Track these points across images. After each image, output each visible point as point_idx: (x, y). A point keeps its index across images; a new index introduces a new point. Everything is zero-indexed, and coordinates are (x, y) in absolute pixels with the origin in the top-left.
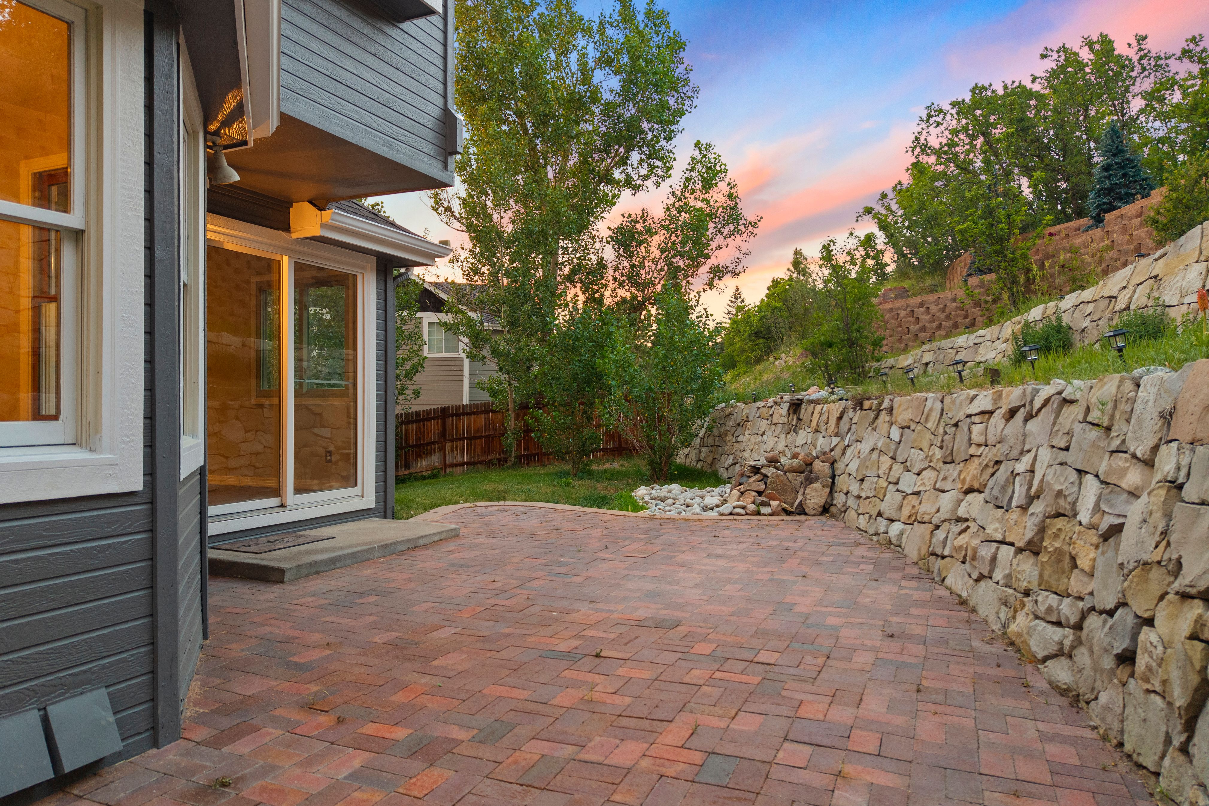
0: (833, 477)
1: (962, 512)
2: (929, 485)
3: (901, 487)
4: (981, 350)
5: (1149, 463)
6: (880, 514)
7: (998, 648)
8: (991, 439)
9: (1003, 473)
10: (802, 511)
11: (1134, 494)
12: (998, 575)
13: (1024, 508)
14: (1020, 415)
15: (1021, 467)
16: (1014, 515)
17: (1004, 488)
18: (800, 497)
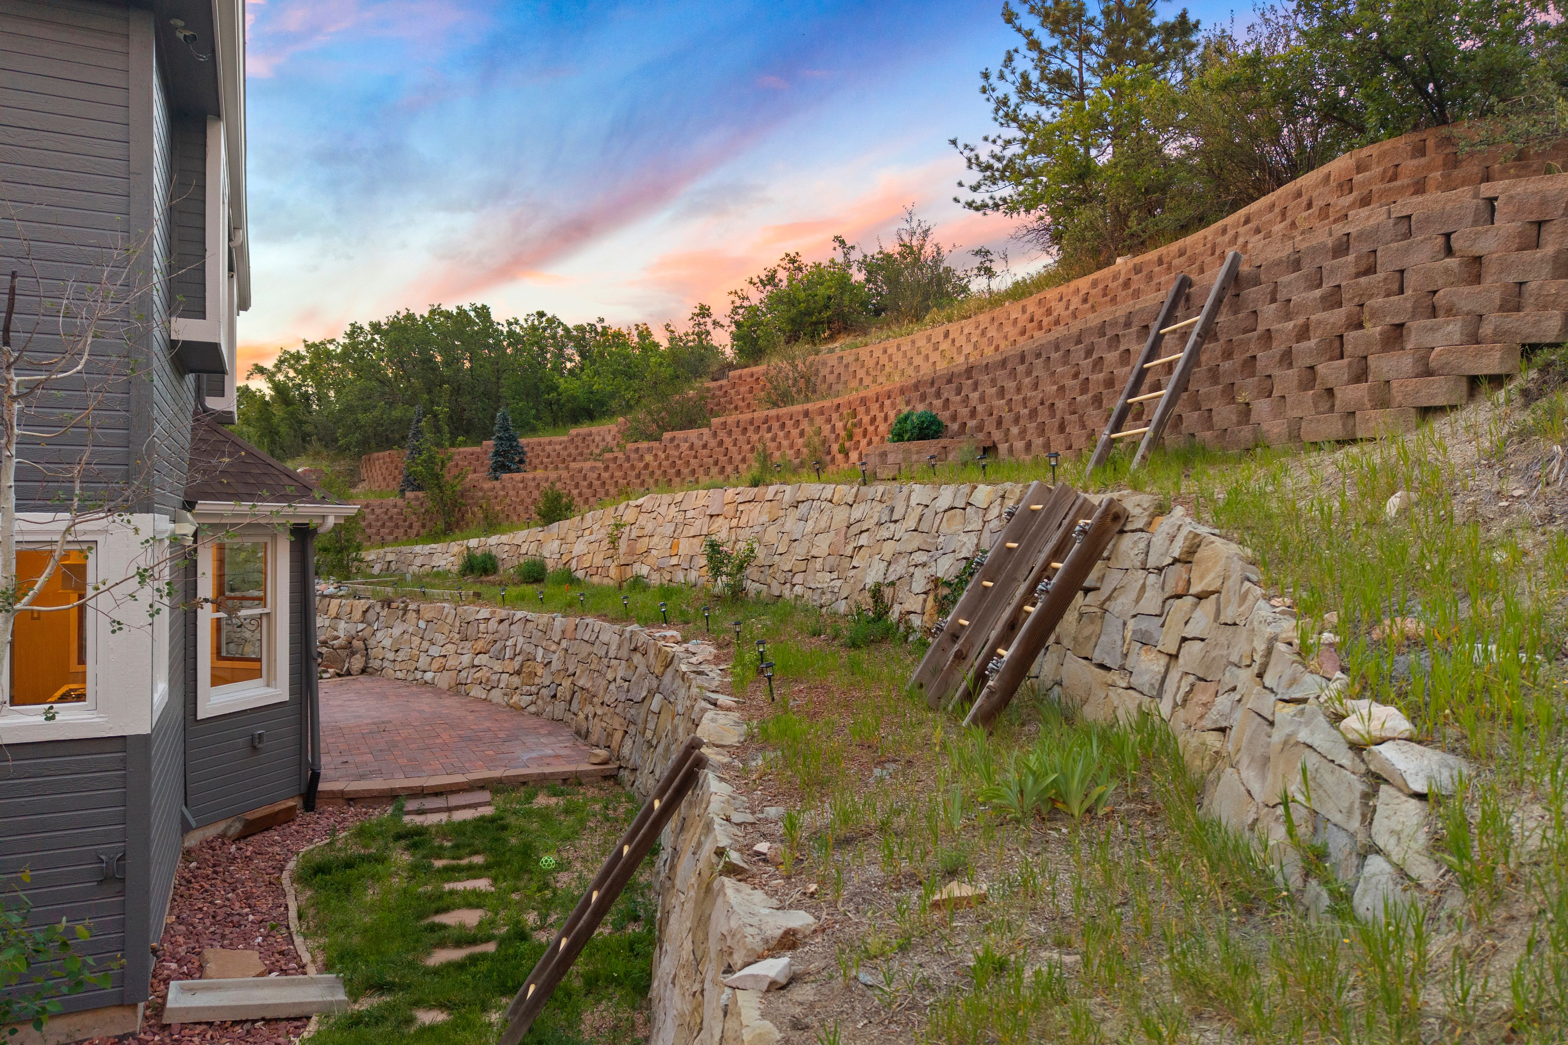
0: (367, 649)
1: (476, 662)
2: (452, 652)
3: (430, 653)
4: (435, 557)
5: (559, 644)
6: (416, 669)
7: (508, 709)
8: (490, 631)
9: (498, 645)
10: (348, 673)
11: (554, 652)
12: (502, 685)
13: (512, 659)
14: (506, 623)
15: (509, 643)
16: (507, 662)
17: (500, 652)
18: (347, 665)
